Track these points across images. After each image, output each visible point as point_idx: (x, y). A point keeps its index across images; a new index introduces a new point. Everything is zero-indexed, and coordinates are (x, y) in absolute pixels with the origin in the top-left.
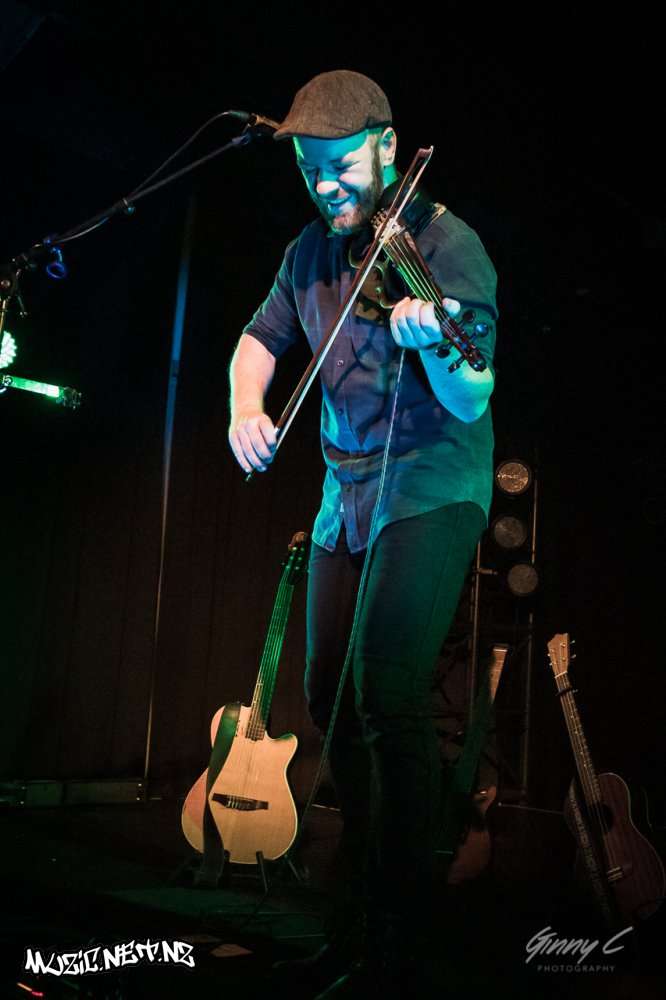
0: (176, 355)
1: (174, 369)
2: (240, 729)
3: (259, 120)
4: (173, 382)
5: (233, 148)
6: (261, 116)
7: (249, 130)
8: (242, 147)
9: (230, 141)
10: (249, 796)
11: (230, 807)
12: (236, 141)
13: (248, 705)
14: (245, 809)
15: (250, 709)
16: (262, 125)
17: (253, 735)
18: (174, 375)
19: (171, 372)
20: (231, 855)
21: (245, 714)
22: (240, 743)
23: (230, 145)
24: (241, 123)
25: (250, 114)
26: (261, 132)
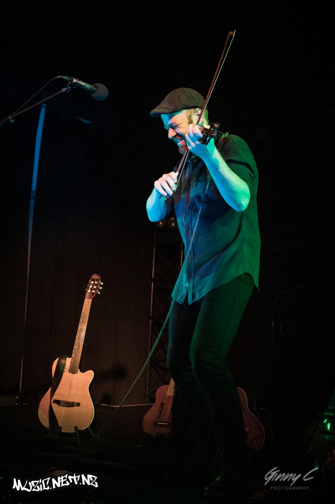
0: (34, 187)
1: (33, 195)
2: (66, 369)
3: (75, 81)
4: (33, 201)
5: (62, 94)
6: (76, 79)
7: (70, 85)
8: (65, 93)
9: (61, 90)
10: (71, 400)
11: (62, 406)
12: (64, 90)
13: (70, 357)
14: (69, 407)
15: (71, 359)
16: (75, 83)
17: (73, 371)
18: (33, 198)
19: (31, 196)
20: (63, 429)
21: (68, 361)
22: (66, 374)
24: (67, 82)
25: (70, 78)
26: (76, 86)
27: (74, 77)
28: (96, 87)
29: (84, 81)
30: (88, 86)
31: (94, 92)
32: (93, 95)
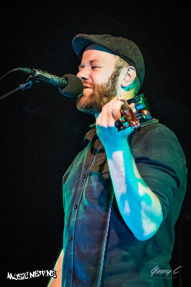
3: (38, 73)
5: (20, 90)
6: (40, 68)
7: (31, 79)
8: (25, 90)
9: (19, 86)
12: (22, 86)
16: (39, 76)
23: (18, 89)
24: (26, 75)
25: (32, 69)
26: (39, 80)
27: (36, 69)
28: (66, 79)
29: (50, 73)
30: (55, 79)
31: (63, 86)
32: (62, 91)
